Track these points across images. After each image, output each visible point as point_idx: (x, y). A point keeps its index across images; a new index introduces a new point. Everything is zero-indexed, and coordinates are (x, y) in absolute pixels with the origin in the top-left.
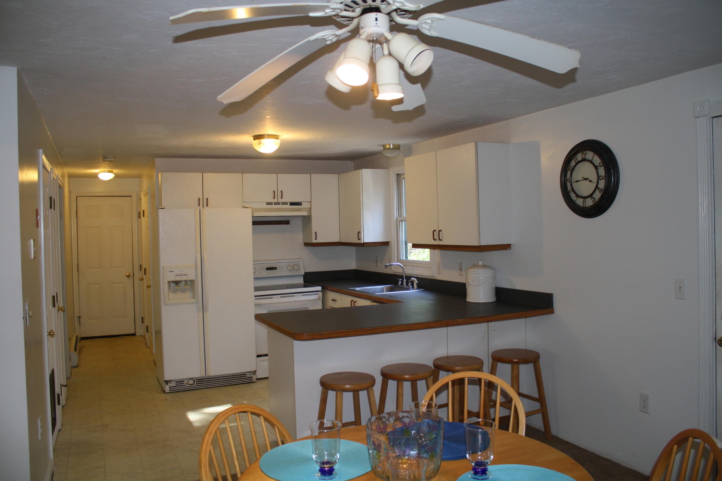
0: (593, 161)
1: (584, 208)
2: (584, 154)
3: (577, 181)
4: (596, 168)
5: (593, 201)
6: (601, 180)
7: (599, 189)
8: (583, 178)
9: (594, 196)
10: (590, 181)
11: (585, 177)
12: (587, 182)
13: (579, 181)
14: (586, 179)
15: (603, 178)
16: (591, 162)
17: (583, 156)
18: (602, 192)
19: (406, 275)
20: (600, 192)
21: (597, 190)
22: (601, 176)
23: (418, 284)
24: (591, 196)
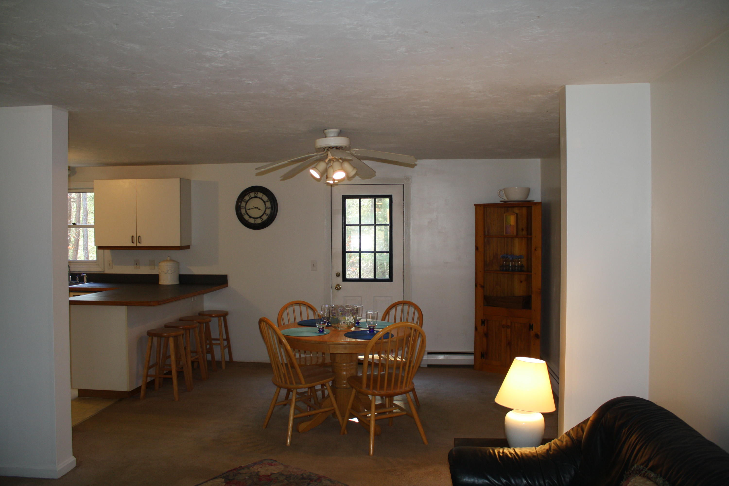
0: (262, 198)
1: (255, 224)
2: (256, 194)
3: (250, 209)
4: (264, 202)
5: (262, 220)
6: (267, 209)
7: (266, 214)
8: (254, 207)
9: (262, 217)
10: (259, 209)
11: (255, 207)
12: (257, 209)
13: (251, 209)
14: (256, 208)
15: (269, 208)
16: (261, 199)
17: (255, 195)
18: (268, 216)
19: (71, 273)
20: (267, 216)
21: (265, 214)
22: (267, 207)
23: (87, 279)
24: (260, 217)
